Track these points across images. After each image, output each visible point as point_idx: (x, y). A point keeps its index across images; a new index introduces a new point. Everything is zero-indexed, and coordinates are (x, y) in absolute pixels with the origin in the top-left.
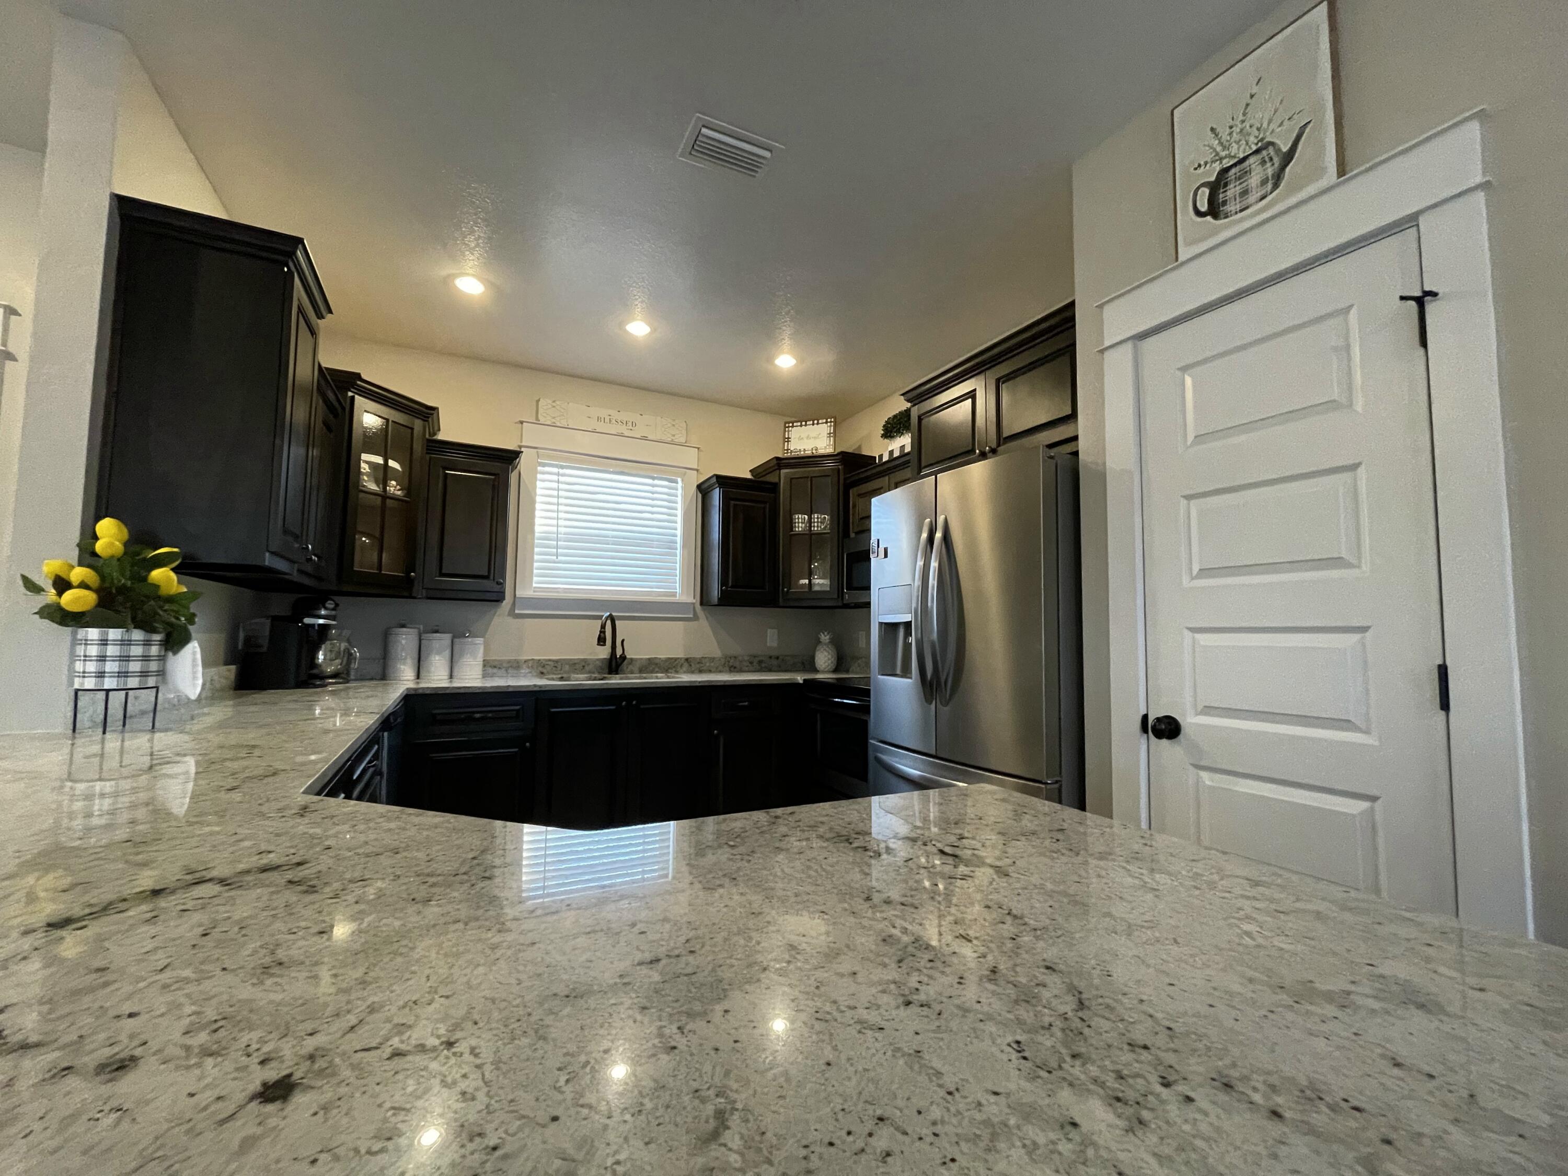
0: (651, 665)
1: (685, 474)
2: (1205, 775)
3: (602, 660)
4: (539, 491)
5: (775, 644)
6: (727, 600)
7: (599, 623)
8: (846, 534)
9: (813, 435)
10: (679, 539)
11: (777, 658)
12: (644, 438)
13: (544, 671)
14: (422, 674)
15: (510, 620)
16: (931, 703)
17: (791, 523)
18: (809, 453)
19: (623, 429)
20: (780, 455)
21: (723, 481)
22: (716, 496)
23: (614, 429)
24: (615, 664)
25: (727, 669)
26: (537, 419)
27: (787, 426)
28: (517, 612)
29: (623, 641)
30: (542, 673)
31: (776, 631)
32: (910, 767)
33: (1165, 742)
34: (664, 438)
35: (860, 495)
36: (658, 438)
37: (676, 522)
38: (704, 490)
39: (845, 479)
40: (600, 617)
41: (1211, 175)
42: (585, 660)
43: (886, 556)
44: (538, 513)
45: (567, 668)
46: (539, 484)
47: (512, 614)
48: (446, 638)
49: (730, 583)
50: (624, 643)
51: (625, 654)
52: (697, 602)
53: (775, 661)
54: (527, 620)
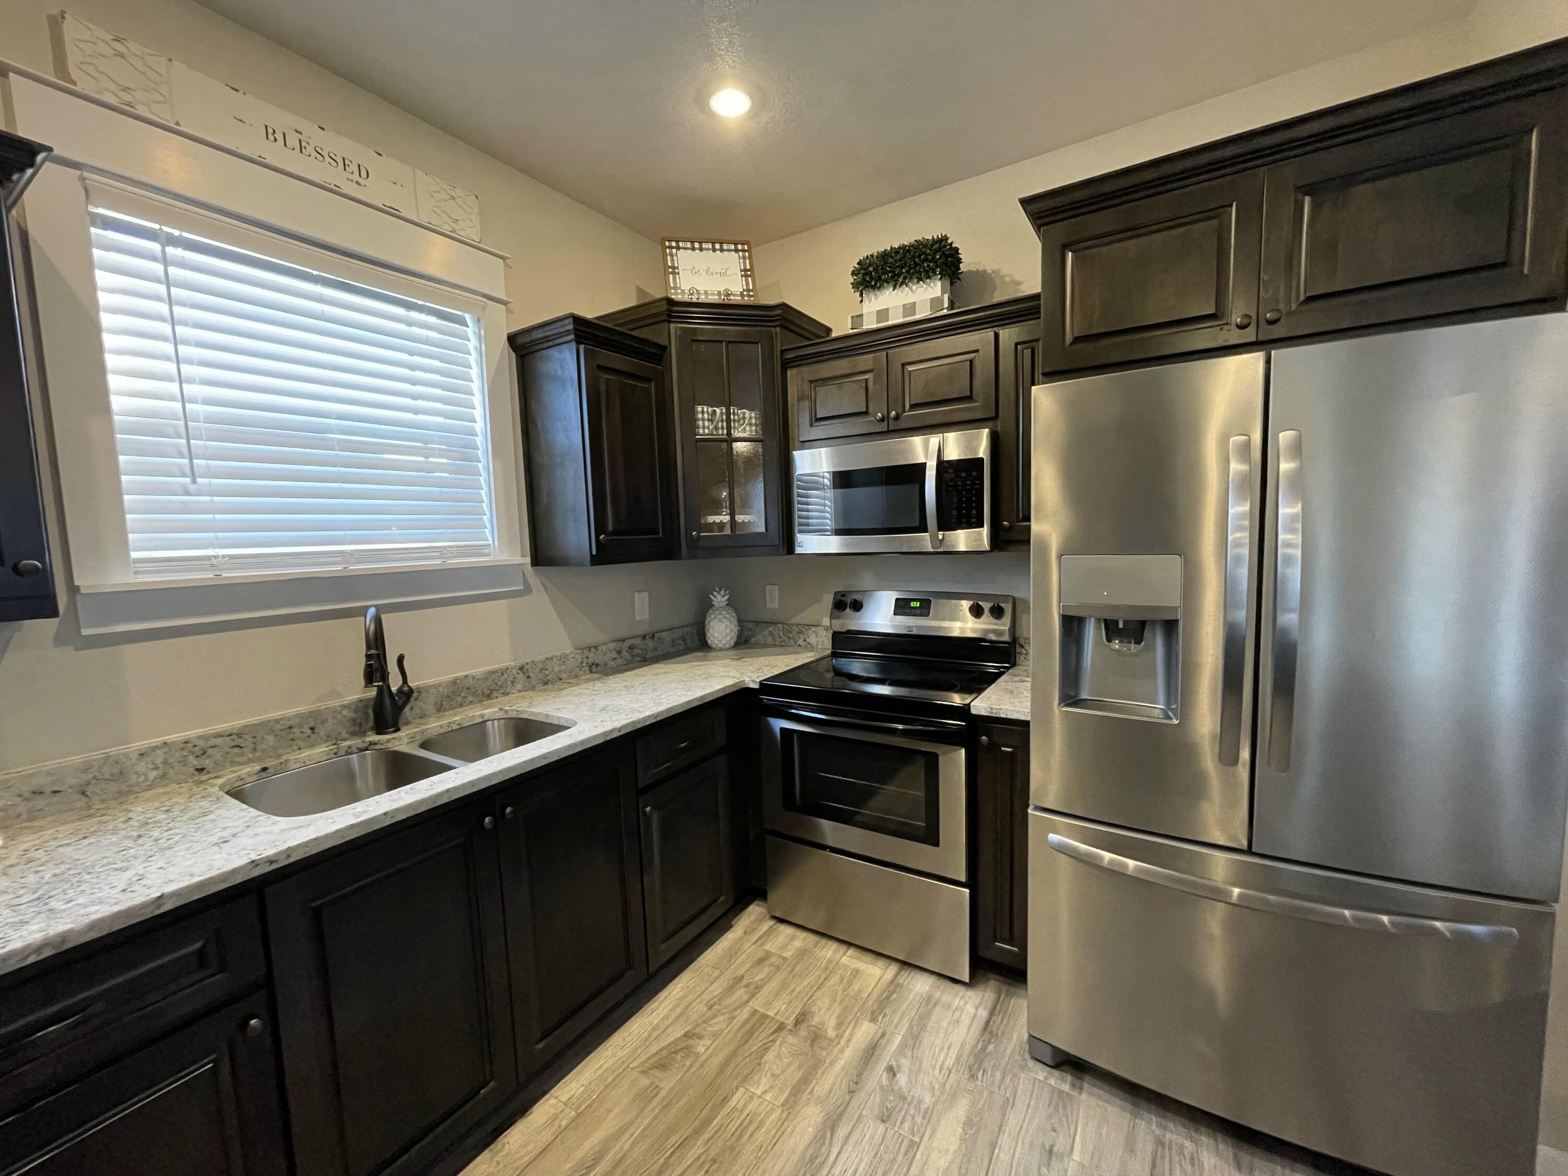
1: (481, 309)
5: (646, 616)
6: (604, 556)
9: (715, 267)
11: (652, 637)
13: (206, 762)
18: (711, 299)
20: (662, 298)
23: (308, 166)
24: (385, 709)
27: (667, 245)
29: (401, 659)
31: (645, 595)
38: (527, 344)
39: (783, 352)
40: (363, 611)
49: (610, 527)
50: (406, 663)
51: (409, 686)
52: (528, 560)
53: (650, 643)
54: (130, 649)
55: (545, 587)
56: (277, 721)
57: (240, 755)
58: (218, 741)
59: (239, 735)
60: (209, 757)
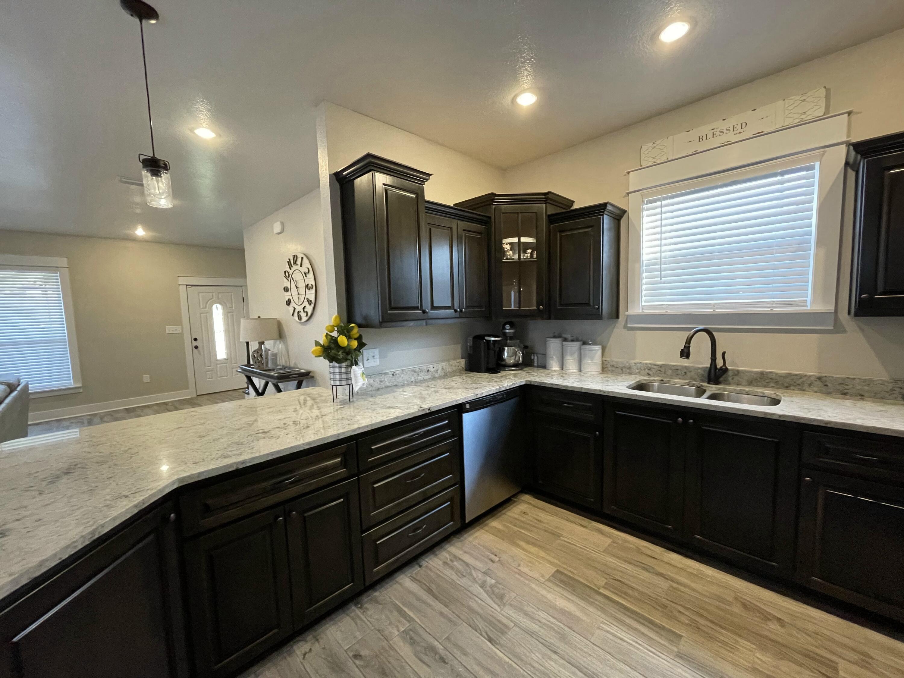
0: (764, 379)
1: (824, 155)
3: (704, 369)
4: (645, 226)
10: (813, 238)
12: (761, 134)
13: (651, 373)
14: (564, 367)
15: (625, 332)
19: (731, 136)
22: (861, 171)
23: (718, 141)
24: (714, 375)
26: (640, 164)
28: (629, 325)
29: (724, 354)
34: (788, 122)
36: (779, 126)
37: (809, 218)
42: (686, 367)
45: (670, 372)
46: (645, 220)
47: (625, 327)
49: (881, 289)
50: (726, 355)
51: (726, 367)
54: (638, 332)
55: (862, 330)
56: (673, 366)
57: (660, 373)
58: (655, 367)
59: (661, 367)
60: (652, 371)
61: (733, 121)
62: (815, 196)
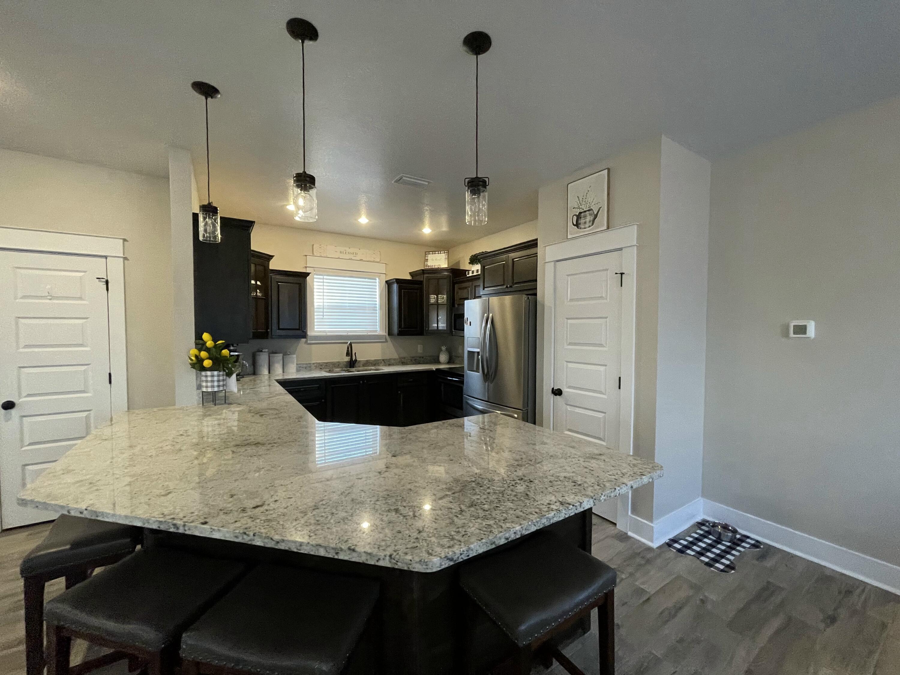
0: (367, 363)
1: (380, 276)
2: (568, 407)
3: (347, 362)
4: (315, 287)
5: (422, 352)
6: (401, 333)
7: (346, 346)
8: (453, 305)
9: (439, 258)
10: (378, 306)
11: (423, 357)
12: (361, 260)
14: (271, 372)
15: (306, 346)
16: (486, 383)
17: (428, 298)
18: (436, 267)
19: (351, 256)
20: (423, 269)
21: (398, 281)
22: (395, 287)
23: (347, 256)
24: (352, 364)
25: (401, 363)
26: (313, 253)
27: (427, 253)
28: (309, 342)
29: (355, 353)
30: (321, 368)
31: (422, 346)
32: (479, 406)
33: (558, 397)
34: (370, 259)
35: (460, 289)
36: (368, 259)
37: (376, 298)
38: (389, 284)
39: (453, 280)
40: (347, 343)
41: (577, 213)
42: (338, 362)
43: (470, 325)
44: (315, 297)
45: (331, 366)
46: (315, 284)
47: (306, 343)
48: (281, 355)
49: (403, 327)
51: (357, 360)
52: (387, 334)
53: (422, 359)
54: (313, 346)
55: (391, 341)
61: (352, 250)
62: (377, 290)
